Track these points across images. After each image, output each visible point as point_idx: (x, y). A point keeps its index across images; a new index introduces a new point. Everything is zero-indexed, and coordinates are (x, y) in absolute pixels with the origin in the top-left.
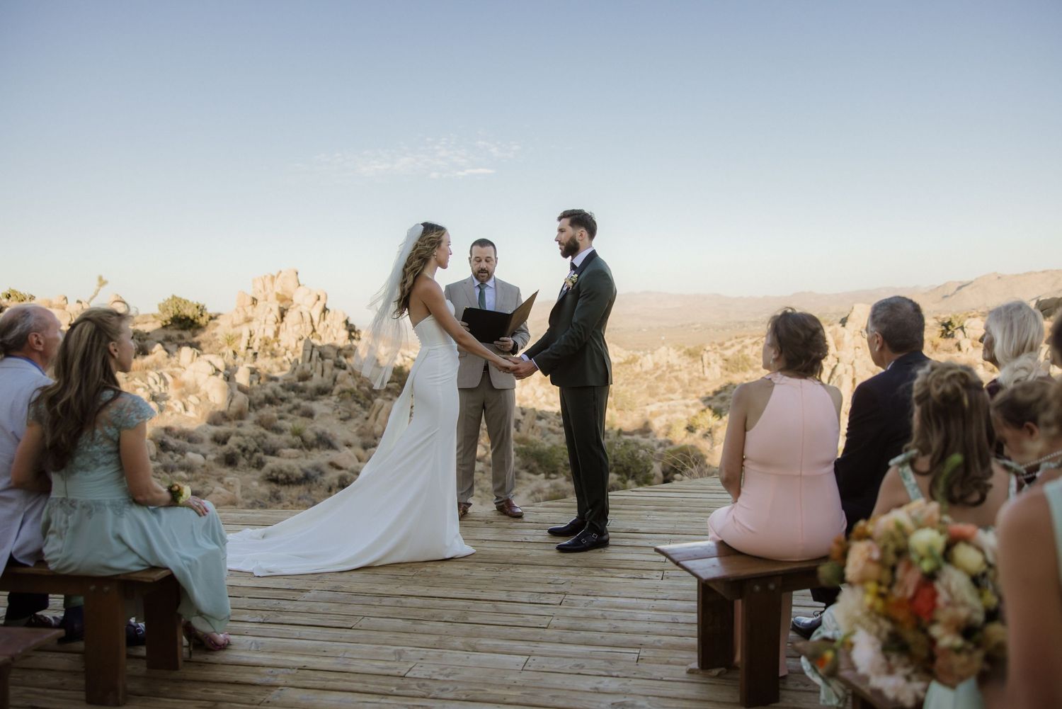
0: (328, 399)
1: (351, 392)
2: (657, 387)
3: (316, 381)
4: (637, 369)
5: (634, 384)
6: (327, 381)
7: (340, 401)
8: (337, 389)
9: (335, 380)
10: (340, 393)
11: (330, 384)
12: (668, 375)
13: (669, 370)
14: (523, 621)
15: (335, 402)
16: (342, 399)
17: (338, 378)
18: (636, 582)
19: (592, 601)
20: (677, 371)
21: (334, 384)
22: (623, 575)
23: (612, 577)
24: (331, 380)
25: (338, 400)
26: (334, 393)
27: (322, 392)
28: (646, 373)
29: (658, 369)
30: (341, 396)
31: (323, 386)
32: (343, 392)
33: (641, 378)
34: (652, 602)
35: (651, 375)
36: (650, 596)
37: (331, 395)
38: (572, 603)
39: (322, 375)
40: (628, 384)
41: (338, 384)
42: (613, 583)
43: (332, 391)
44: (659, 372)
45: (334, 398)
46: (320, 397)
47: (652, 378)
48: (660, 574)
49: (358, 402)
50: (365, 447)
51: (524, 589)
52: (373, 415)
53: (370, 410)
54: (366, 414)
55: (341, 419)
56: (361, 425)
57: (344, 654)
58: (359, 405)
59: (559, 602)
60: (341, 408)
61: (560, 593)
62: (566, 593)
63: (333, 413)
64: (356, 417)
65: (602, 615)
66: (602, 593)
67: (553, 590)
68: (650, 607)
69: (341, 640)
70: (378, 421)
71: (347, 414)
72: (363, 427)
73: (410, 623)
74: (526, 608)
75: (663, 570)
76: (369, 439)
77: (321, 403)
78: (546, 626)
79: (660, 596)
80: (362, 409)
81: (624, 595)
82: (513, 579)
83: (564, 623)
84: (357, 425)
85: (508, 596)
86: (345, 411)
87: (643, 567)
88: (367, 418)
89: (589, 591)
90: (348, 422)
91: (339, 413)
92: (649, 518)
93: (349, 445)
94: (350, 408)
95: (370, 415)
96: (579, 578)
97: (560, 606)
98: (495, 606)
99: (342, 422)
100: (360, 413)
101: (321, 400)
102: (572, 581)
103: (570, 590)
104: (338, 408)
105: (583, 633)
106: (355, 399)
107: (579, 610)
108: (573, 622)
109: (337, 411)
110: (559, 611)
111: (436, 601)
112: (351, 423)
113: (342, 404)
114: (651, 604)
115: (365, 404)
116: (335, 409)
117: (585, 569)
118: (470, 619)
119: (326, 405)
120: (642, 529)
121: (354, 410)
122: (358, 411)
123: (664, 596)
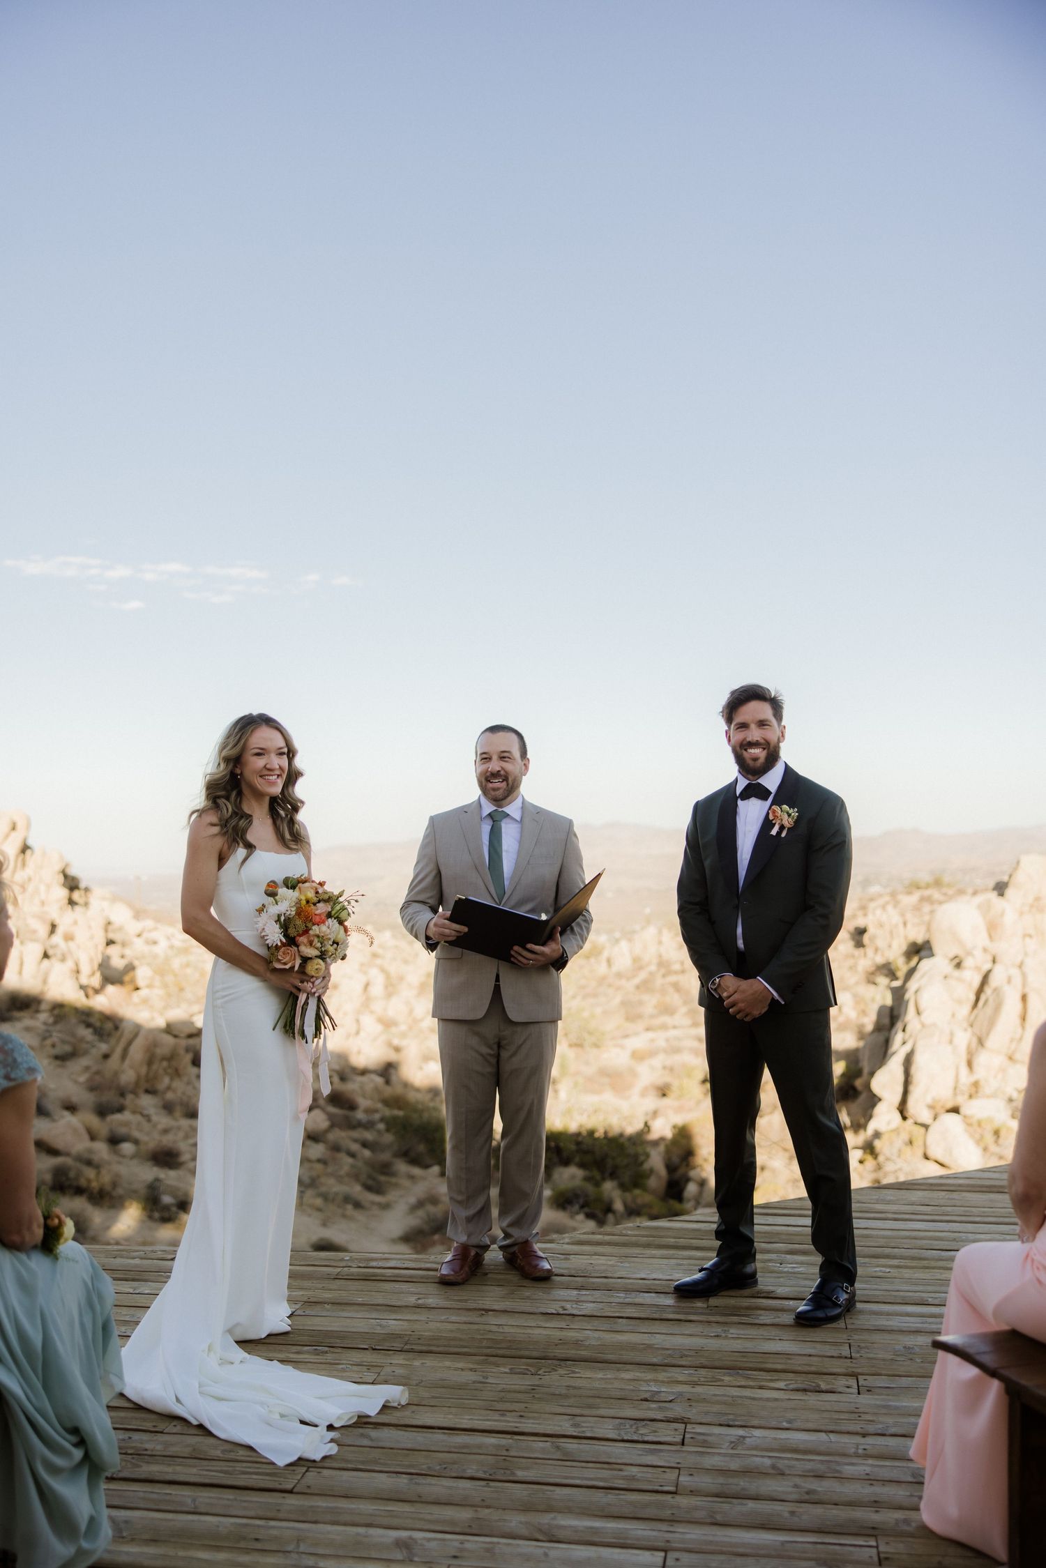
0: (32, 1018)
2: (641, 1003)
3: (11, 982)
4: (602, 969)
5: (595, 995)
6: (28, 984)
7: (55, 1023)
8: (48, 999)
9: (45, 980)
10: (52, 1009)
11: (35, 990)
12: (659, 981)
13: (663, 971)
14: (625, 1478)
15: (45, 1024)
17: (50, 979)
18: (812, 1399)
19: (744, 1437)
20: (676, 973)
21: (42, 990)
22: (781, 1385)
23: (761, 1388)
24: (37, 981)
25: (51, 1020)
28: (619, 975)
29: (641, 968)
30: (56, 1012)
33: (610, 986)
34: (859, 1439)
35: (628, 979)
36: (852, 1428)
37: (37, 1011)
38: (705, 1441)
40: (585, 997)
42: (768, 1400)
44: (643, 975)
46: (16, 1014)
47: (630, 985)
48: (853, 1382)
49: (88, 1025)
50: (102, 1111)
51: (602, 1412)
52: (119, 1050)
53: (113, 1041)
54: (104, 1047)
55: (57, 1057)
56: (94, 1069)
57: (298, 1546)
58: (90, 1030)
59: (679, 1439)
60: (56, 1037)
61: (675, 1420)
62: (684, 1421)
63: (42, 1046)
64: (86, 1053)
65: (773, 1467)
66: (755, 1422)
67: (659, 1416)
68: (860, 1451)
69: (281, 1515)
70: (127, 1062)
71: (68, 1048)
72: (98, 1073)
73: (404, 1480)
74: (618, 1452)
75: (855, 1375)
76: (109, 1097)
77: (19, 1025)
78: (672, 1489)
79: (871, 1428)
80: (96, 1038)
81: (797, 1424)
82: (572, 1392)
83: (706, 1482)
84: (87, 1068)
85: (576, 1425)
86: (63, 1042)
87: (813, 1369)
88: (106, 1056)
89: (731, 1417)
90: (68, 1063)
91: (53, 1046)
92: (787, 1268)
93: (71, 1108)
94: (73, 1035)
95: (113, 1051)
96: (699, 1389)
97: (685, 1448)
98: (558, 1448)
99: (58, 1062)
100: (93, 1046)
101: (19, 1019)
102: (688, 1396)
103: (692, 1414)
104: (51, 1036)
105: (751, 1505)
106: (84, 1018)
107: (725, 1455)
108: (721, 1480)
109: (49, 1042)
110: (687, 1457)
111: (439, 1436)
112: (76, 1066)
113: (58, 1027)
114: (858, 1445)
115: (101, 1028)
116: (44, 1039)
117: (703, 1372)
118: (521, 1474)
119: (28, 1029)
120: (780, 1291)
121: (82, 1040)
122: (88, 1042)
123: (878, 1427)
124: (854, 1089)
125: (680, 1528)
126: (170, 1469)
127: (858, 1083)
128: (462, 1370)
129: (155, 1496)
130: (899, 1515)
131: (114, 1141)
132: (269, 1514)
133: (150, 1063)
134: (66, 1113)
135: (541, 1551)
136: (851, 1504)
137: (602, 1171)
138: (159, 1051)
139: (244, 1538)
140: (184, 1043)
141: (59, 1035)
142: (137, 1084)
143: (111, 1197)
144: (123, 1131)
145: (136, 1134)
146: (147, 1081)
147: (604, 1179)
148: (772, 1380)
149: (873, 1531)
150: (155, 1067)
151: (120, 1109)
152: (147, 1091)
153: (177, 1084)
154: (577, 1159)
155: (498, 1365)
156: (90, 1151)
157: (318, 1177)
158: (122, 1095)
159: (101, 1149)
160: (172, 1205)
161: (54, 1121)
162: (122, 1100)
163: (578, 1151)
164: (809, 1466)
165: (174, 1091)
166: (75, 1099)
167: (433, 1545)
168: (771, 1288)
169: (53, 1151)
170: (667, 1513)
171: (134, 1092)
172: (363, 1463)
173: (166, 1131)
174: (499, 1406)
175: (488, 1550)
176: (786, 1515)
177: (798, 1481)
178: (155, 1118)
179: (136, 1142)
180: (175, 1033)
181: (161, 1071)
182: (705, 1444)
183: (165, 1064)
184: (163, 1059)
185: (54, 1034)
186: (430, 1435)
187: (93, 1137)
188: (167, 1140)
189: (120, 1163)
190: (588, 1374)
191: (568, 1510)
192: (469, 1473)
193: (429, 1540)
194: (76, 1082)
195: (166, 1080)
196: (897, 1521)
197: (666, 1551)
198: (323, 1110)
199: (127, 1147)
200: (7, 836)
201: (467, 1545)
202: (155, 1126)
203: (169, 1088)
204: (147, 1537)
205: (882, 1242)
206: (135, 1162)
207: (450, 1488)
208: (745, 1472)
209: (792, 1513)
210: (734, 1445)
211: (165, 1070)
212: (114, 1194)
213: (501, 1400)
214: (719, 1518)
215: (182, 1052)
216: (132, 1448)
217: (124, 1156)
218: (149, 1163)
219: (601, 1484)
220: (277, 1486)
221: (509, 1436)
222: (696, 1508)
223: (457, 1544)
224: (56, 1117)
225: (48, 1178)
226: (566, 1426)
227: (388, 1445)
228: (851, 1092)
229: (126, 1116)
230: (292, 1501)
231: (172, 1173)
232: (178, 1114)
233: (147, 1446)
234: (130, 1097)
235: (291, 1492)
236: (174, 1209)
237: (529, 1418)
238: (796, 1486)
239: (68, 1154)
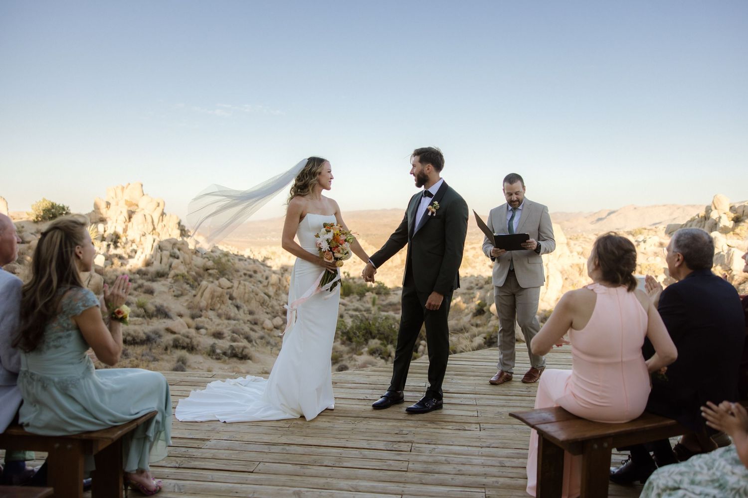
0: (165, 280)
1: (183, 276)
3: (156, 267)
6: (163, 267)
7: (174, 282)
8: (172, 273)
9: (170, 266)
10: (174, 277)
11: (167, 270)
14: (387, 465)
15: (170, 283)
16: (176, 281)
17: (173, 265)
18: (462, 433)
19: (435, 448)
21: (170, 269)
22: (450, 427)
23: (442, 429)
24: (168, 266)
25: (173, 281)
26: (170, 276)
27: (161, 275)
30: (175, 278)
31: (161, 271)
32: (177, 275)
34: (479, 449)
36: (477, 444)
37: (167, 278)
39: (161, 263)
41: (172, 269)
42: (445, 433)
43: (168, 275)
45: (170, 280)
46: (159, 279)
48: (478, 426)
49: (188, 284)
50: (193, 317)
51: (379, 439)
52: (200, 294)
53: (197, 290)
54: (194, 292)
55: (175, 296)
56: (190, 300)
57: (253, 495)
58: (189, 285)
59: (409, 449)
60: (175, 288)
61: (408, 442)
62: (412, 442)
63: (169, 291)
64: (187, 294)
65: (446, 460)
66: (440, 442)
67: (402, 440)
68: (480, 454)
69: (247, 482)
70: (203, 298)
71: (180, 293)
72: (191, 302)
73: (298, 467)
74: (386, 455)
75: (479, 423)
76: (196, 311)
77: (160, 283)
78: (406, 470)
79: (484, 445)
80: (191, 288)
81: (456, 443)
82: (368, 430)
83: (419, 466)
84: (187, 300)
85: (368, 444)
86: (178, 290)
87: (463, 421)
88: (195, 296)
89: (429, 440)
90: (180, 298)
91: (174, 292)
92: (454, 381)
93: (181, 316)
94: (182, 288)
95: (197, 294)
96: (418, 429)
97: (412, 453)
98: (361, 453)
99: (176, 298)
100: (190, 292)
101: (160, 281)
102: (414, 432)
103: (415, 439)
104: (173, 287)
105: (436, 475)
106: (186, 281)
107: (427, 456)
108: (425, 466)
109: (172, 290)
110: (412, 457)
111: (314, 449)
112: (182, 299)
113: (175, 284)
114: (479, 451)
115: (193, 285)
116: (170, 289)
117: (420, 422)
118: (345, 464)
119: (163, 285)
120: (451, 390)
121: (185, 289)
122: (187, 290)
123: (487, 444)
124: (483, 311)
125: (408, 486)
126: (203, 463)
127: (485, 309)
128: (325, 422)
129: (196, 475)
130: (494, 479)
131: (198, 328)
132: (242, 482)
133: (212, 298)
134: (179, 318)
135: (352, 495)
136: (476, 475)
137: (387, 342)
138: (216, 294)
139: (232, 492)
140: (226, 291)
141: (176, 287)
142: (207, 306)
143: (196, 350)
144: (201, 325)
145: (206, 326)
146: (211, 306)
147: (388, 344)
148: (446, 426)
149: (484, 486)
150: (214, 300)
151: (200, 316)
152: (211, 309)
153: (223, 306)
154: (378, 337)
155: (339, 420)
156: (188, 332)
157: (278, 343)
158: (201, 311)
159: (192, 332)
160: (220, 353)
161: (174, 320)
162: (201, 313)
163: (378, 334)
164: (459, 460)
165: (222, 310)
166: (182, 312)
167: (309, 493)
168: (448, 389)
169: (173, 333)
170: (403, 480)
171: (206, 310)
172: (282, 460)
173: (218, 325)
174: (339, 436)
175: (330, 496)
176: (450, 480)
177: (455, 466)
178: (214, 320)
179: (206, 329)
180: (223, 287)
181: (217, 302)
182: (419, 451)
183: (218, 299)
184: (218, 297)
185: (174, 287)
186: (310, 449)
187: (189, 327)
188: (219, 329)
189: (200, 337)
190: (375, 423)
191: (364, 479)
192: (325, 464)
193: (307, 491)
194: (183, 306)
195: (219, 305)
196: (493, 482)
197: (402, 495)
198: (280, 317)
199: (203, 331)
200: (155, 209)
201: (322, 494)
202: (214, 323)
203: (220, 308)
204: (190, 492)
205: (491, 371)
206: (206, 336)
207: (317, 470)
208: (435, 462)
209: (452, 479)
210: (431, 452)
211: (218, 301)
212: (197, 349)
213: (340, 434)
214: (424, 481)
215: (225, 294)
216: (188, 455)
217: (201, 335)
218: (212, 337)
219: (377, 468)
220: (246, 470)
221: (342, 449)
222: (415, 477)
223: (318, 493)
224: (174, 319)
225: (171, 343)
226: (364, 444)
227: (293, 452)
228: (482, 312)
229: (203, 319)
230: (252, 476)
231: (220, 341)
232: (223, 318)
233: (194, 454)
234: (204, 312)
235: (252, 472)
236: (221, 355)
237: (350, 441)
238: (454, 468)
239: (179, 334)
